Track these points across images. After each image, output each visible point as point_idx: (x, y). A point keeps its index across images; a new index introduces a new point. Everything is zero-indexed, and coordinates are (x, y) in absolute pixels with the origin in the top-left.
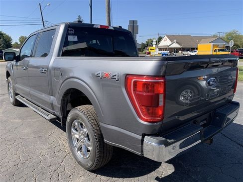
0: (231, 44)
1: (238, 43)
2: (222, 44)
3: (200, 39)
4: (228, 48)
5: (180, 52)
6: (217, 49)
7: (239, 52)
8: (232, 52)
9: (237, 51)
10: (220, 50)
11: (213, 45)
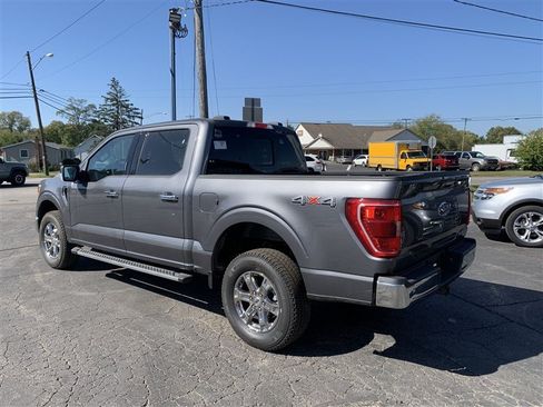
0: (432, 143)
1: (443, 140)
2: (415, 144)
3: (370, 131)
4: (425, 149)
5: (332, 158)
6: (406, 152)
7: (448, 157)
8: (434, 157)
9: (443, 157)
10: (412, 155)
11: (399, 145)
